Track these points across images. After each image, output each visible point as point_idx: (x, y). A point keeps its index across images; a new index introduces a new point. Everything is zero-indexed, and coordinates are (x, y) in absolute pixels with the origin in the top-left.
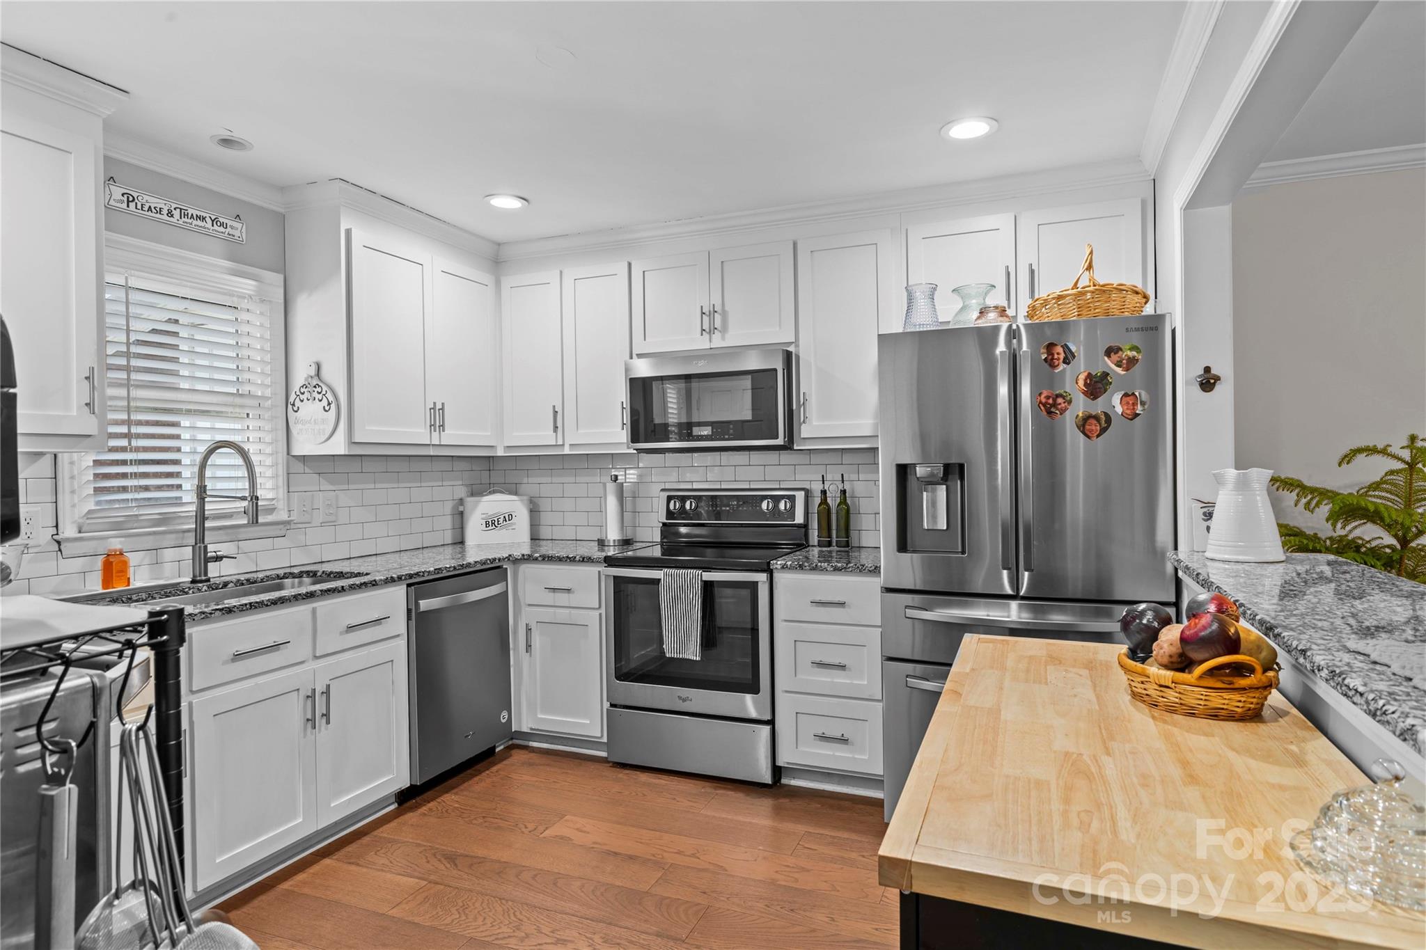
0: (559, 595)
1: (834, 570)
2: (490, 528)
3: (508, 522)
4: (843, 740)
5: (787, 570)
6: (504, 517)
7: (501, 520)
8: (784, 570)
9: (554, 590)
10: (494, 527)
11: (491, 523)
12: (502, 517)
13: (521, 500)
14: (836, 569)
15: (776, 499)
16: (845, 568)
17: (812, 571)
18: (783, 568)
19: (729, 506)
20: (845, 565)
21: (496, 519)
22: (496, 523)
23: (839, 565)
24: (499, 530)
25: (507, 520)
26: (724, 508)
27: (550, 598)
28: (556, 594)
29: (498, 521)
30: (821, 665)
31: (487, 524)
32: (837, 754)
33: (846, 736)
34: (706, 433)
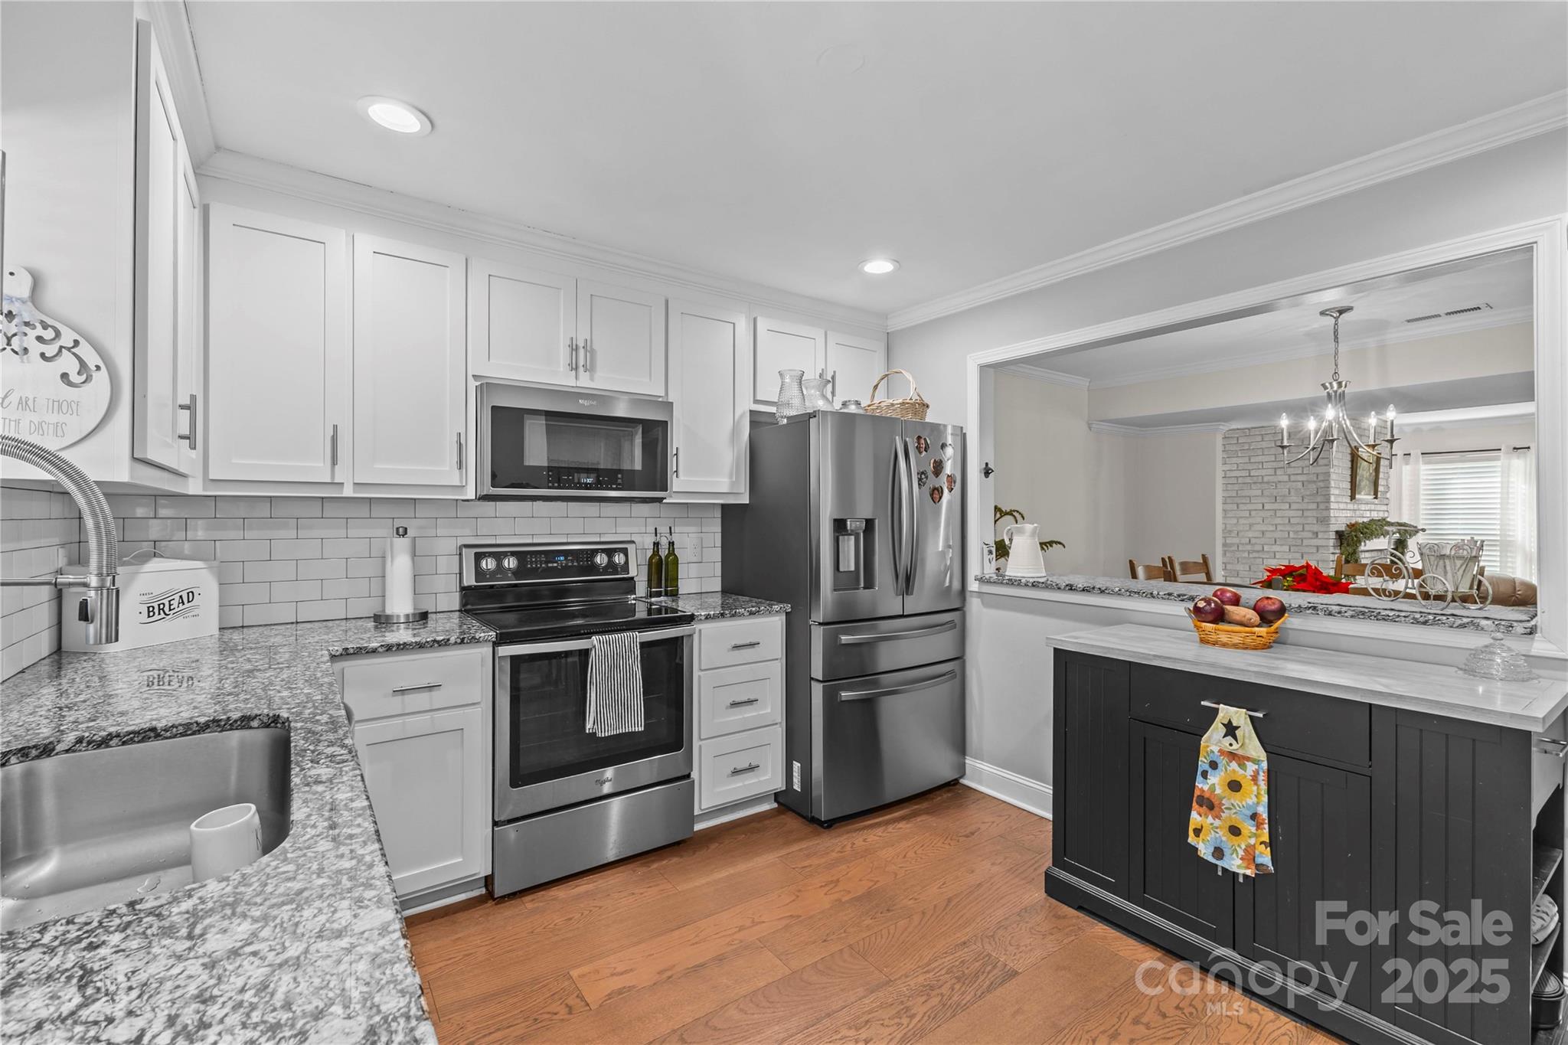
0: (409, 698)
1: (750, 614)
2: (157, 617)
3: (187, 605)
4: (751, 768)
5: (710, 620)
6: (181, 597)
7: (175, 603)
8: (707, 621)
9: (403, 692)
10: (163, 615)
11: (157, 610)
12: (177, 597)
13: (210, 568)
14: (751, 613)
15: (610, 553)
16: (758, 611)
17: (733, 618)
18: (706, 618)
19: (556, 562)
20: (758, 609)
21: (166, 602)
22: (167, 609)
23: (754, 609)
24: (173, 619)
25: (185, 600)
26: (550, 565)
27: (396, 704)
28: (406, 696)
29: (170, 605)
30: (734, 705)
31: (150, 611)
32: (747, 783)
33: (753, 764)
34: (589, 481)
